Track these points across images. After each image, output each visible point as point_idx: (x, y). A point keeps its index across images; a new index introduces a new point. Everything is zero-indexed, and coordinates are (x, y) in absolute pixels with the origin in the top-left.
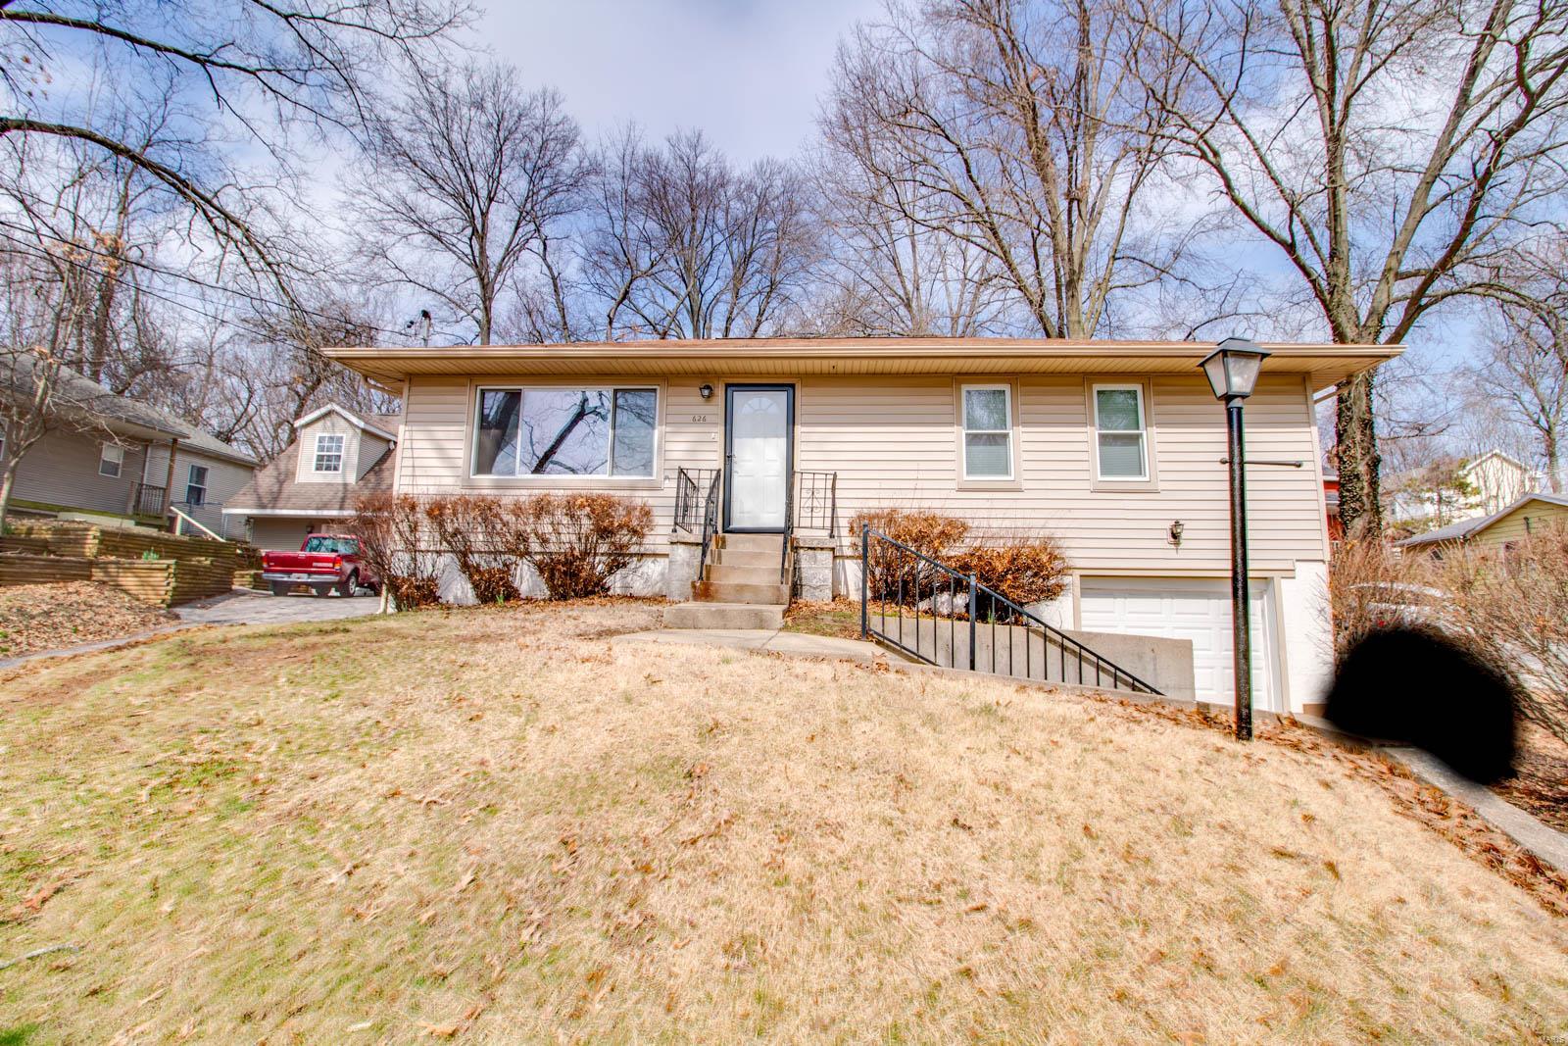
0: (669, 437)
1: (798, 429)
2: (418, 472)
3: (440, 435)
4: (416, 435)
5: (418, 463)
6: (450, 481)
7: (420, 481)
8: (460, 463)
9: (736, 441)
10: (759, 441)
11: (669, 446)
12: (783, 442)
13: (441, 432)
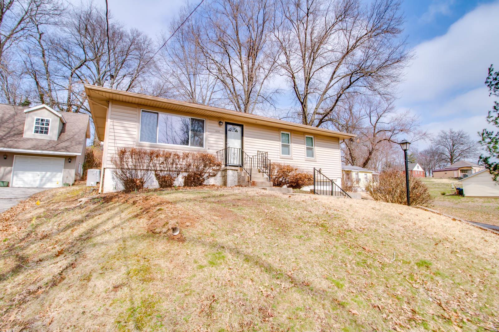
0: (209, 136)
1: (244, 138)
2: (117, 138)
3: (127, 125)
4: (115, 124)
5: (116, 134)
6: (132, 143)
7: (117, 142)
8: (135, 136)
9: (228, 139)
10: (233, 140)
11: (210, 139)
12: (240, 141)
13: (127, 124)
